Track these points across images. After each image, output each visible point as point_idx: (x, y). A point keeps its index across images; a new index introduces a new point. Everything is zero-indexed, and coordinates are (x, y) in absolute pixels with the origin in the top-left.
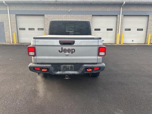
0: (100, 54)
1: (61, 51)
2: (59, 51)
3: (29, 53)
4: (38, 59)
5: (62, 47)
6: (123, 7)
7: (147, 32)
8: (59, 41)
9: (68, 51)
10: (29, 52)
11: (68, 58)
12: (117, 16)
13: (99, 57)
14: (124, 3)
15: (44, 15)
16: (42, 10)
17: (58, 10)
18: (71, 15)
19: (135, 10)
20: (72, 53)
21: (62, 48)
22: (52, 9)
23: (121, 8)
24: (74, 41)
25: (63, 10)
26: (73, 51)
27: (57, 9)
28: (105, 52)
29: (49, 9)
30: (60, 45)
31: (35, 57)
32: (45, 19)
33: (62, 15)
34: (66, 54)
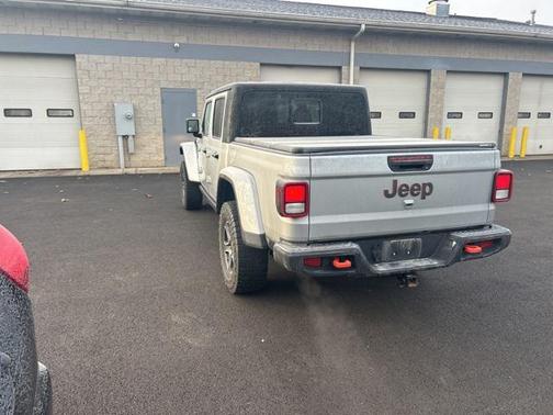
0: (497, 197)
1: (390, 192)
2: (386, 193)
3: (287, 205)
4: (314, 225)
5: (395, 178)
6: (356, 41)
7: (426, 122)
8: (389, 157)
9: (413, 189)
10: (285, 203)
11: (409, 214)
12: (339, 68)
13: (492, 207)
14: (363, 27)
15: (73, 57)
16: (65, 33)
17: (131, 38)
18: (185, 61)
19: (390, 51)
20: (423, 198)
21: (395, 182)
22: (107, 32)
23: (353, 44)
24: (431, 157)
25: (153, 39)
26: (427, 190)
27: (126, 33)
28: (510, 189)
29: (94, 31)
30: (389, 170)
31: (304, 221)
32: (79, 72)
33: (149, 59)
34: (407, 202)
